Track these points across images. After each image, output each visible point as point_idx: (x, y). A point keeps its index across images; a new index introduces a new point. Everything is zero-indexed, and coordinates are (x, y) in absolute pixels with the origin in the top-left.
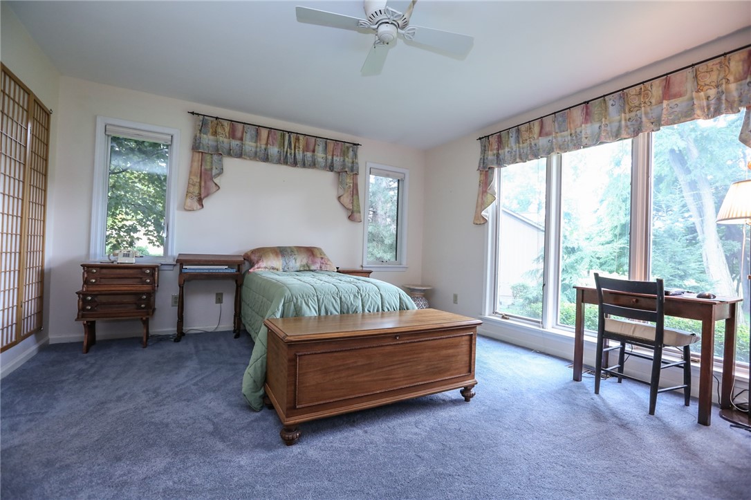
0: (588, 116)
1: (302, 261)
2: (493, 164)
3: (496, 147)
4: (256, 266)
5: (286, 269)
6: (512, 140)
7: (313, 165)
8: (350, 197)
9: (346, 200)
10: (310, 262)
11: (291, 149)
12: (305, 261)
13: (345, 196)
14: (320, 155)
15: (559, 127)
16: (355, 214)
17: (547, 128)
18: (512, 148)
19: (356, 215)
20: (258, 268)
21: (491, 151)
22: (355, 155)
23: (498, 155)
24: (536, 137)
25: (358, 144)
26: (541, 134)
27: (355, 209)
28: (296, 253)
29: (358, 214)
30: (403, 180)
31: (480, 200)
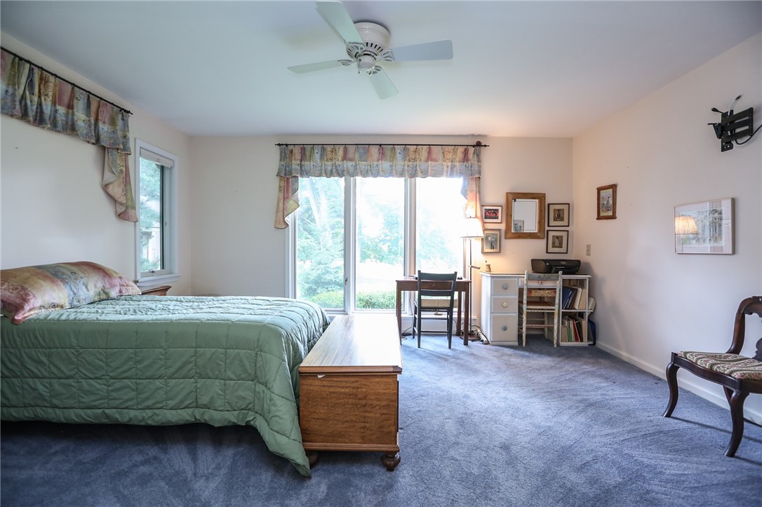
0: (382, 155)
1: (95, 286)
2: (298, 173)
3: (300, 158)
4: (27, 307)
5: (75, 303)
6: (317, 156)
7: (70, 129)
8: (122, 186)
9: (116, 190)
10: (107, 286)
11: (32, 94)
12: (100, 285)
13: (116, 184)
14: (80, 116)
15: (361, 157)
16: (130, 210)
17: (350, 155)
18: (316, 162)
19: (131, 212)
20: (31, 310)
21: (295, 160)
22: (126, 126)
23: (301, 166)
24: (340, 158)
25: (129, 112)
26: (345, 158)
27: (129, 203)
28: (82, 275)
29: (133, 211)
30: (171, 169)
31: (281, 205)
